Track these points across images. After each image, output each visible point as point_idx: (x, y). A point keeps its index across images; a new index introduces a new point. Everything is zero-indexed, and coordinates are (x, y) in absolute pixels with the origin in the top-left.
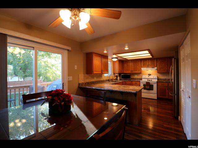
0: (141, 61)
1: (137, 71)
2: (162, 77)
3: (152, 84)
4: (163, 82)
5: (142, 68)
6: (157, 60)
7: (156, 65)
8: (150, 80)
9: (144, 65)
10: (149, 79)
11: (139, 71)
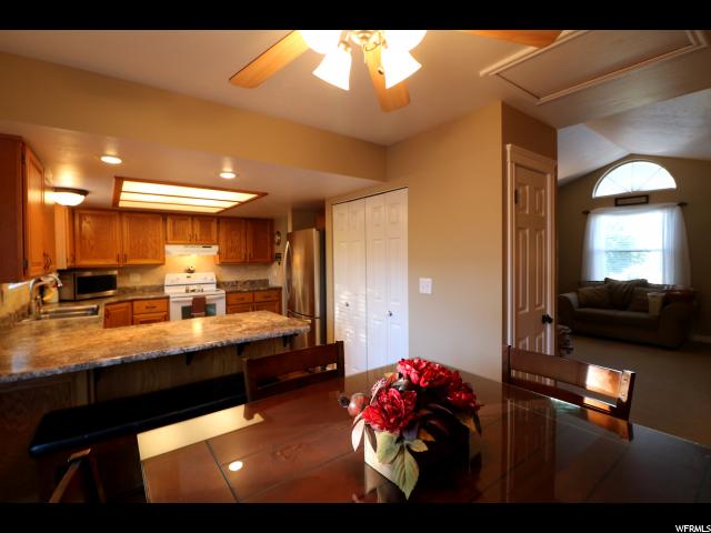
0: (165, 220)
1: (146, 258)
2: (229, 277)
3: (213, 302)
4: (240, 292)
5: (168, 248)
6: (218, 223)
7: (214, 237)
8: (193, 291)
9: (175, 234)
10: (191, 288)
11: (154, 258)
